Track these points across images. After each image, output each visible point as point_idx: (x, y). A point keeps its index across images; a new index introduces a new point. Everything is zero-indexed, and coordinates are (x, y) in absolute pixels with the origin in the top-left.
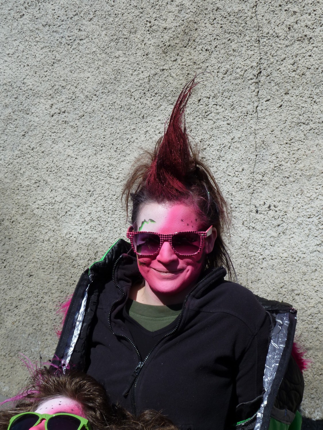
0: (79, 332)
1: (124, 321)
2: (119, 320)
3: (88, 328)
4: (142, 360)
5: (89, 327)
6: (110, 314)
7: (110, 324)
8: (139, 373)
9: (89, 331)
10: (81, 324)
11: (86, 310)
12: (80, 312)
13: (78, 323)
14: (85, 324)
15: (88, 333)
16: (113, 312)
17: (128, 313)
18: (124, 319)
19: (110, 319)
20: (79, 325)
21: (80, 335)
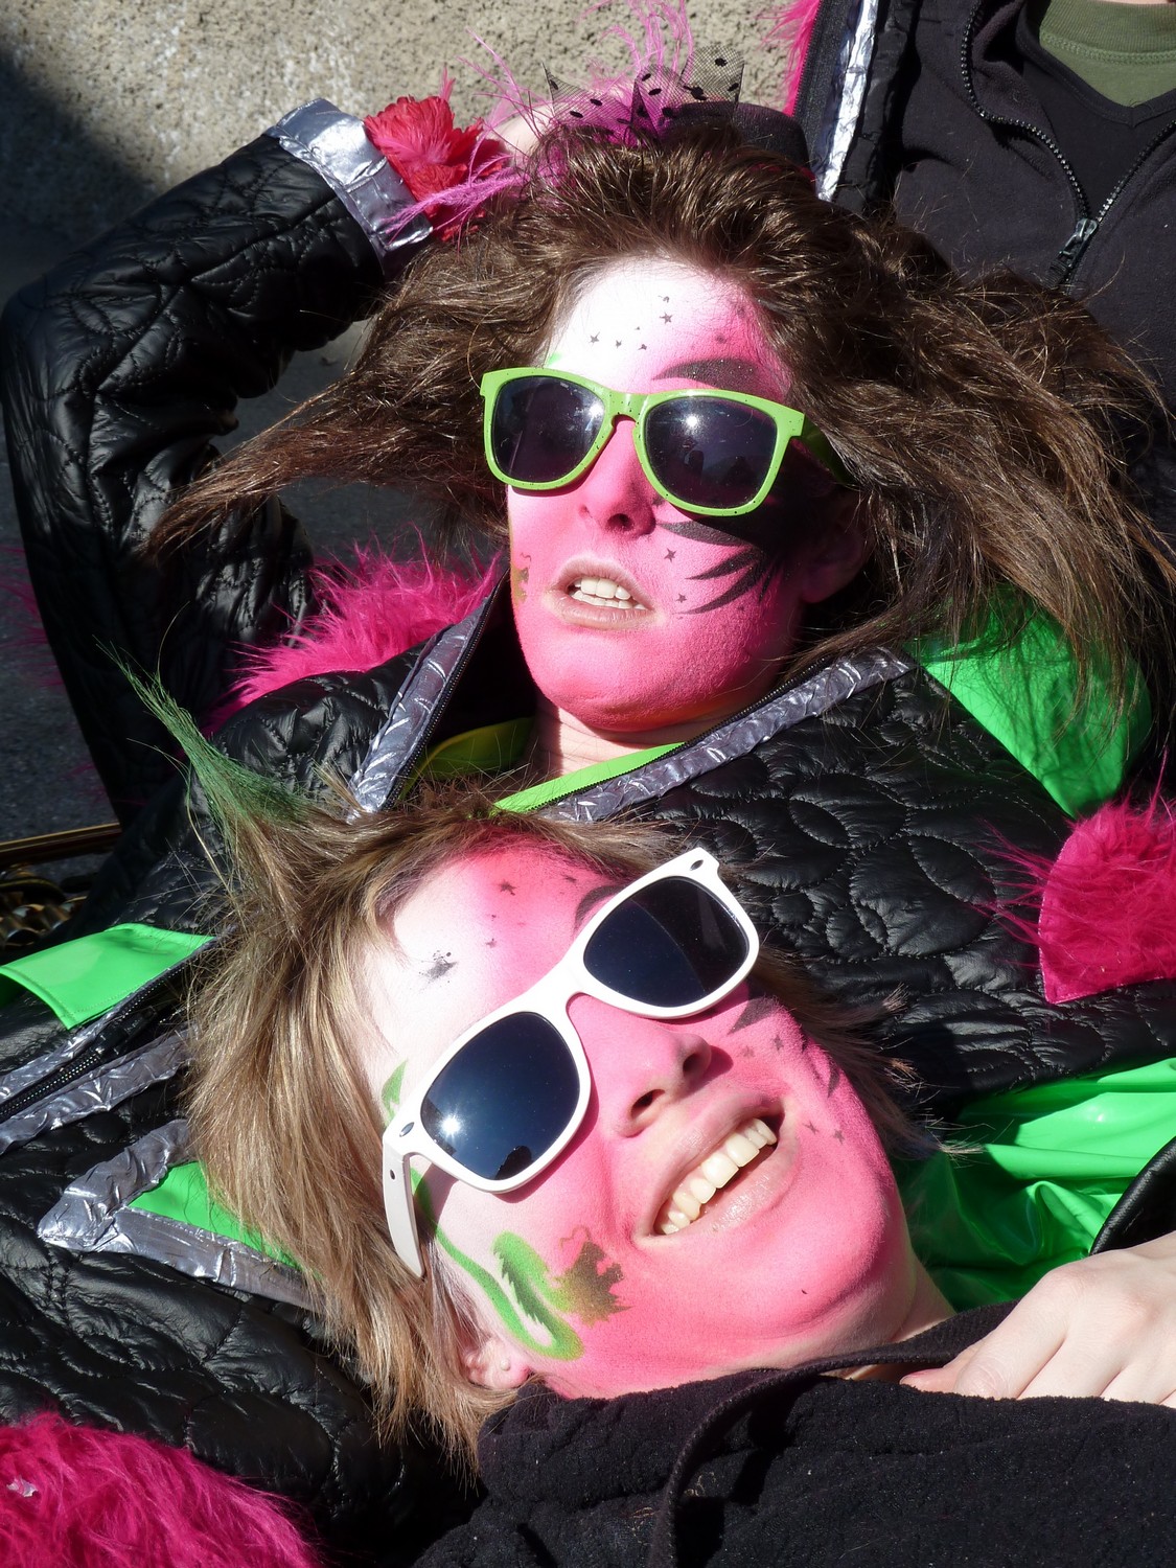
0: (855, 112)
1: (1019, 68)
2: (1001, 64)
3: (887, 97)
4: (1090, 214)
5: (892, 93)
6: (969, 43)
7: (970, 81)
8: (1077, 262)
9: (889, 105)
10: (862, 79)
11: (878, 27)
12: (858, 34)
13: (850, 78)
14: (875, 83)
15: (887, 113)
16: (978, 32)
17: (1036, 34)
18: (1018, 60)
19: (969, 61)
20: (855, 84)
21: (860, 122)
